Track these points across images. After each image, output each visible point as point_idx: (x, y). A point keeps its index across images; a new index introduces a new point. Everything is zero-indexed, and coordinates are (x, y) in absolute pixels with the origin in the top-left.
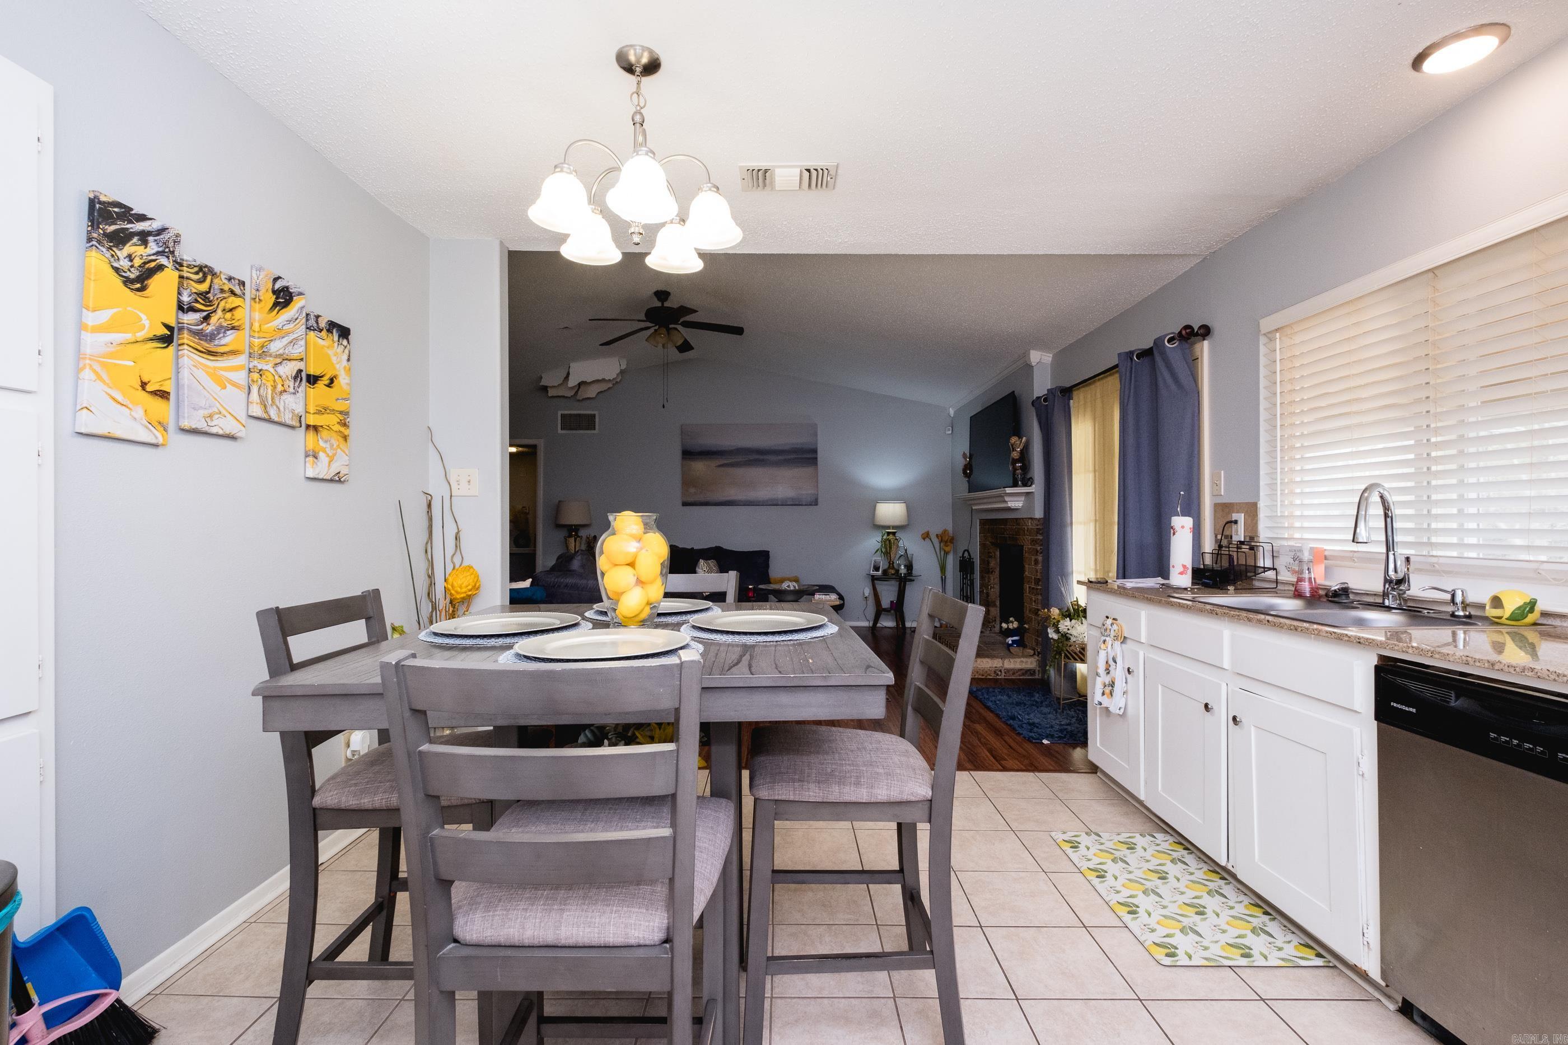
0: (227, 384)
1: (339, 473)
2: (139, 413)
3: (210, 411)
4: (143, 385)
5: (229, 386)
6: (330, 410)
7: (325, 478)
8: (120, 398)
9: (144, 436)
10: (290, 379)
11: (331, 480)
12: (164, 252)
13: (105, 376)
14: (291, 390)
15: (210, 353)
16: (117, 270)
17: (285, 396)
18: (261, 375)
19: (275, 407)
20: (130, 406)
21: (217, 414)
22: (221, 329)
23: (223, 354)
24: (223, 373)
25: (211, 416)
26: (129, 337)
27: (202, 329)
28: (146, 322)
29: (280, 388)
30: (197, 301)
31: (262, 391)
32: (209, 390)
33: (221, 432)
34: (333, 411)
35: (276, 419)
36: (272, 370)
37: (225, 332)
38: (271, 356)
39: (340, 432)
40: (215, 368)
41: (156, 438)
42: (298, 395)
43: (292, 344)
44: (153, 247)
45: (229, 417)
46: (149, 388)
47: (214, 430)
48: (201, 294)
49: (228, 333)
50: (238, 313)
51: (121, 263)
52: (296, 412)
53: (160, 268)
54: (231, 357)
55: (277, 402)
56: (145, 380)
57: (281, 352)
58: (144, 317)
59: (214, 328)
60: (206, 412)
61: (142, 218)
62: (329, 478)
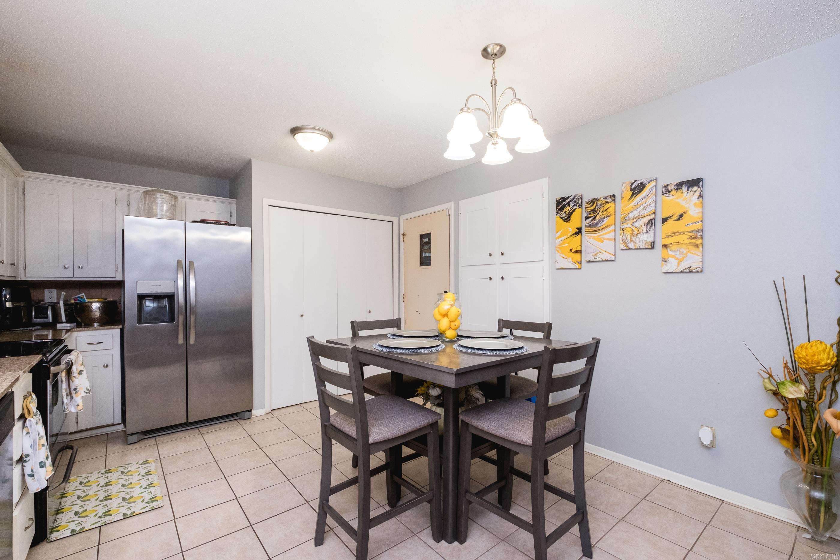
0: (604, 240)
1: (690, 267)
2: (570, 260)
3: (596, 253)
4: (571, 250)
5: (605, 241)
6: (679, 233)
7: (674, 271)
8: (564, 256)
9: (572, 266)
10: (643, 226)
11: (681, 272)
12: (575, 204)
13: (560, 251)
14: (645, 231)
15: (596, 231)
16: (562, 218)
17: (639, 236)
18: (623, 231)
19: (632, 243)
20: (567, 258)
21: (599, 253)
22: (602, 220)
23: (602, 229)
24: (601, 236)
25: (596, 255)
26: (566, 237)
27: (592, 223)
28: (571, 230)
29: (636, 232)
30: (590, 214)
31: (624, 237)
32: (595, 245)
33: (601, 260)
34: (683, 233)
35: (633, 248)
36: (631, 226)
37: (603, 220)
38: (630, 220)
39: (690, 243)
40: (598, 236)
41: (576, 266)
42: (649, 232)
43: (645, 209)
44: (572, 204)
45: (605, 253)
46: (573, 251)
47: (597, 260)
48: (592, 211)
49: (605, 220)
50: (609, 210)
51: (563, 215)
52: (648, 241)
53: (574, 210)
54: (606, 229)
55: (634, 240)
56: (571, 248)
57: (637, 215)
58: (570, 229)
59: (598, 221)
60: (594, 254)
61: (568, 197)
62: (679, 271)
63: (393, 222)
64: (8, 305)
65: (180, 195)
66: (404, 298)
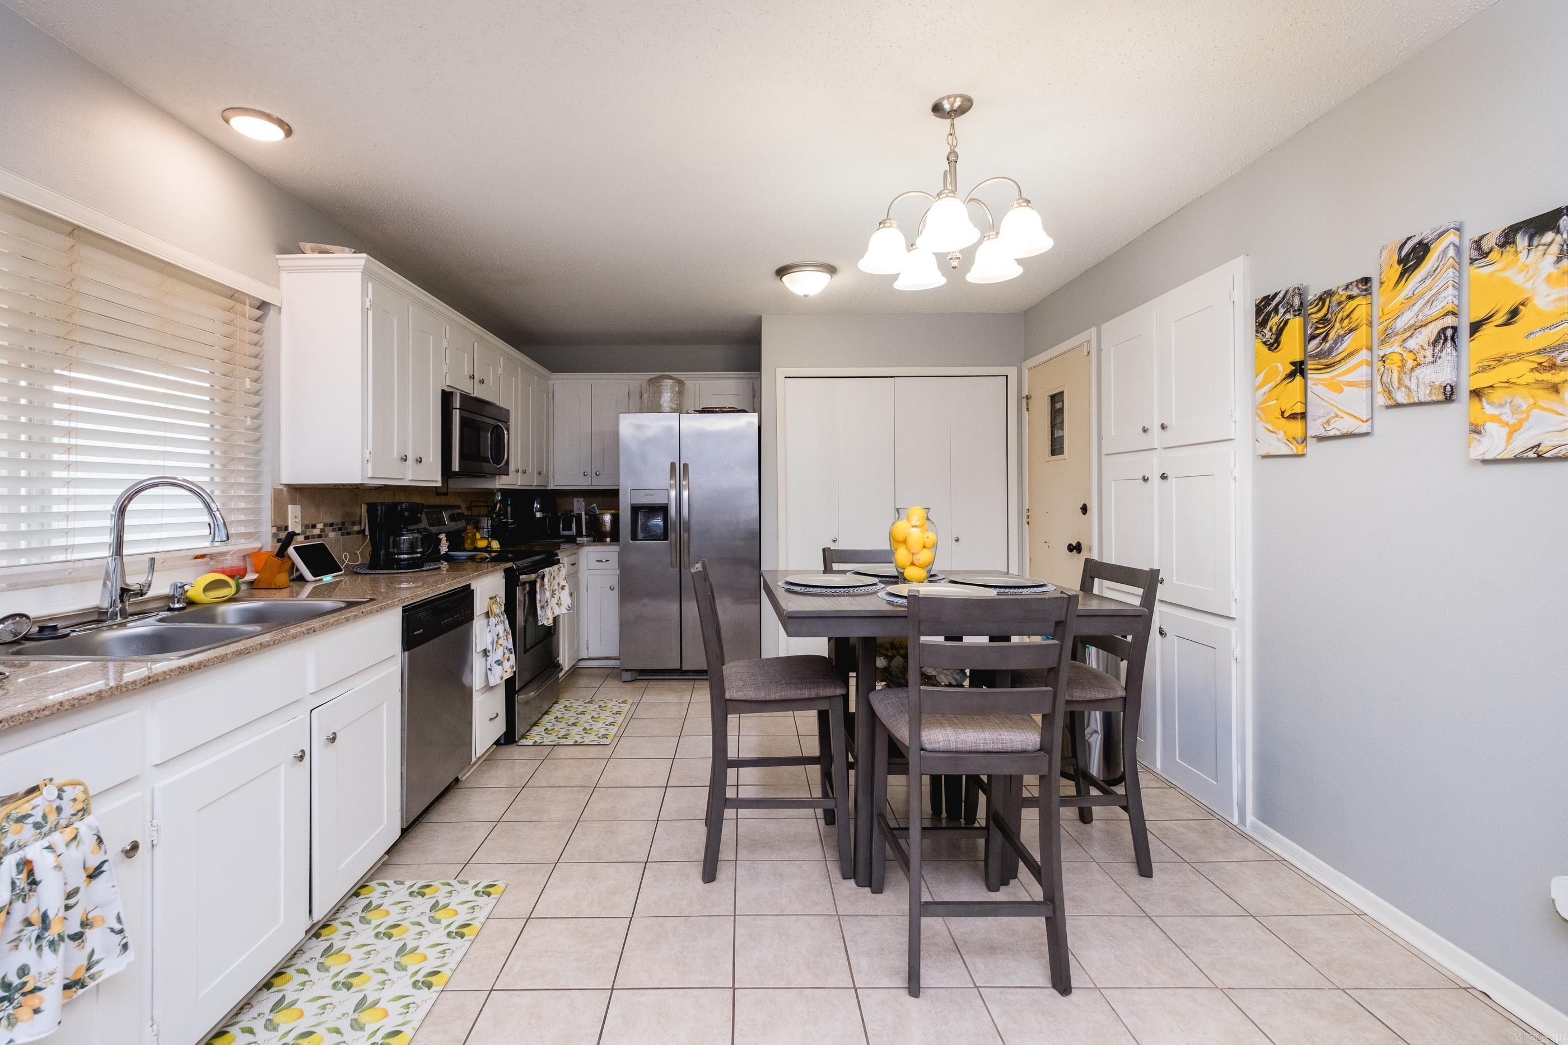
0: (1343, 386)
1: (1539, 445)
2: (1281, 435)
3: (1328, 417)
4: (1283, 413)
5: (1346, 388)
6: (1509, 357)
7: (1499, 457)
8: (1270, 428)
9: (1285, 450)
10: (1426, 347)
11: (1517, 459)
12: (1287, 309)
13: (1263, 417)
14: (1430, 359)
15: (1328, 366)
16: (1265, 343)
17: (1418, 371)
18: (1384, 362)
19: (1403, 389)
20: (1276, 431)
21: (1334, 417)
22: (1340, 339)
23: (1340, 361)
24: (1340, 379)
25: (1328, 422)
26: (1272, 384)
27: (1321, 349)
28: (1281, 369)
29: (1410, 363)
30: (1317, 328)
31: (1385, 378)
32: (1328, 400)
33: (1338, 433)
34: (1520, 356)
35: (1405, 402)
36: (1399, 350)
37: (1342, 340)
38: (1397, 335)
39: (1537, 381)
40: (1333, 378)
41: (1292, 450)
42: (1440, 361)
43: (1429, 304)
44: (1282, 311)
45: (1346, 416)
46: (1286, 415)
47: (1331, 433)
48: (1320, 320)
49: (1345, 339)
50: (1354, 316)
51: (1267, 336)
52: (1437, 383)
53: (1286, 322)
54: (1348, 361)
55: (1407, 382)
56: (1283, 410)
57: (1412, 322)
58: (1279, 365)
59: (1332, 342)
60: (1324, 420)
61: (1276, 294)
62: (1512, 456)
63: (1007, 376)
64: (538, 515)
65: (686, 376)
66: (1028, 517)
